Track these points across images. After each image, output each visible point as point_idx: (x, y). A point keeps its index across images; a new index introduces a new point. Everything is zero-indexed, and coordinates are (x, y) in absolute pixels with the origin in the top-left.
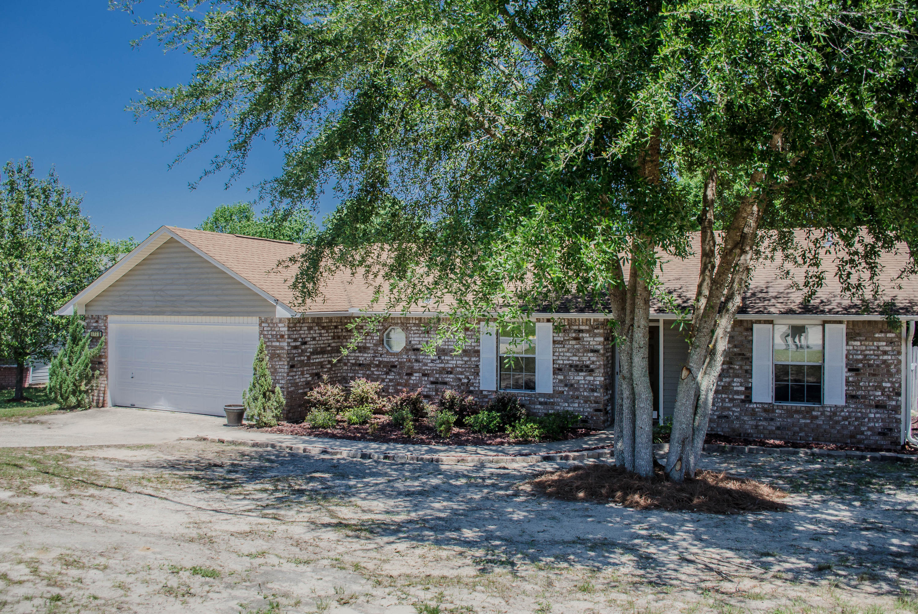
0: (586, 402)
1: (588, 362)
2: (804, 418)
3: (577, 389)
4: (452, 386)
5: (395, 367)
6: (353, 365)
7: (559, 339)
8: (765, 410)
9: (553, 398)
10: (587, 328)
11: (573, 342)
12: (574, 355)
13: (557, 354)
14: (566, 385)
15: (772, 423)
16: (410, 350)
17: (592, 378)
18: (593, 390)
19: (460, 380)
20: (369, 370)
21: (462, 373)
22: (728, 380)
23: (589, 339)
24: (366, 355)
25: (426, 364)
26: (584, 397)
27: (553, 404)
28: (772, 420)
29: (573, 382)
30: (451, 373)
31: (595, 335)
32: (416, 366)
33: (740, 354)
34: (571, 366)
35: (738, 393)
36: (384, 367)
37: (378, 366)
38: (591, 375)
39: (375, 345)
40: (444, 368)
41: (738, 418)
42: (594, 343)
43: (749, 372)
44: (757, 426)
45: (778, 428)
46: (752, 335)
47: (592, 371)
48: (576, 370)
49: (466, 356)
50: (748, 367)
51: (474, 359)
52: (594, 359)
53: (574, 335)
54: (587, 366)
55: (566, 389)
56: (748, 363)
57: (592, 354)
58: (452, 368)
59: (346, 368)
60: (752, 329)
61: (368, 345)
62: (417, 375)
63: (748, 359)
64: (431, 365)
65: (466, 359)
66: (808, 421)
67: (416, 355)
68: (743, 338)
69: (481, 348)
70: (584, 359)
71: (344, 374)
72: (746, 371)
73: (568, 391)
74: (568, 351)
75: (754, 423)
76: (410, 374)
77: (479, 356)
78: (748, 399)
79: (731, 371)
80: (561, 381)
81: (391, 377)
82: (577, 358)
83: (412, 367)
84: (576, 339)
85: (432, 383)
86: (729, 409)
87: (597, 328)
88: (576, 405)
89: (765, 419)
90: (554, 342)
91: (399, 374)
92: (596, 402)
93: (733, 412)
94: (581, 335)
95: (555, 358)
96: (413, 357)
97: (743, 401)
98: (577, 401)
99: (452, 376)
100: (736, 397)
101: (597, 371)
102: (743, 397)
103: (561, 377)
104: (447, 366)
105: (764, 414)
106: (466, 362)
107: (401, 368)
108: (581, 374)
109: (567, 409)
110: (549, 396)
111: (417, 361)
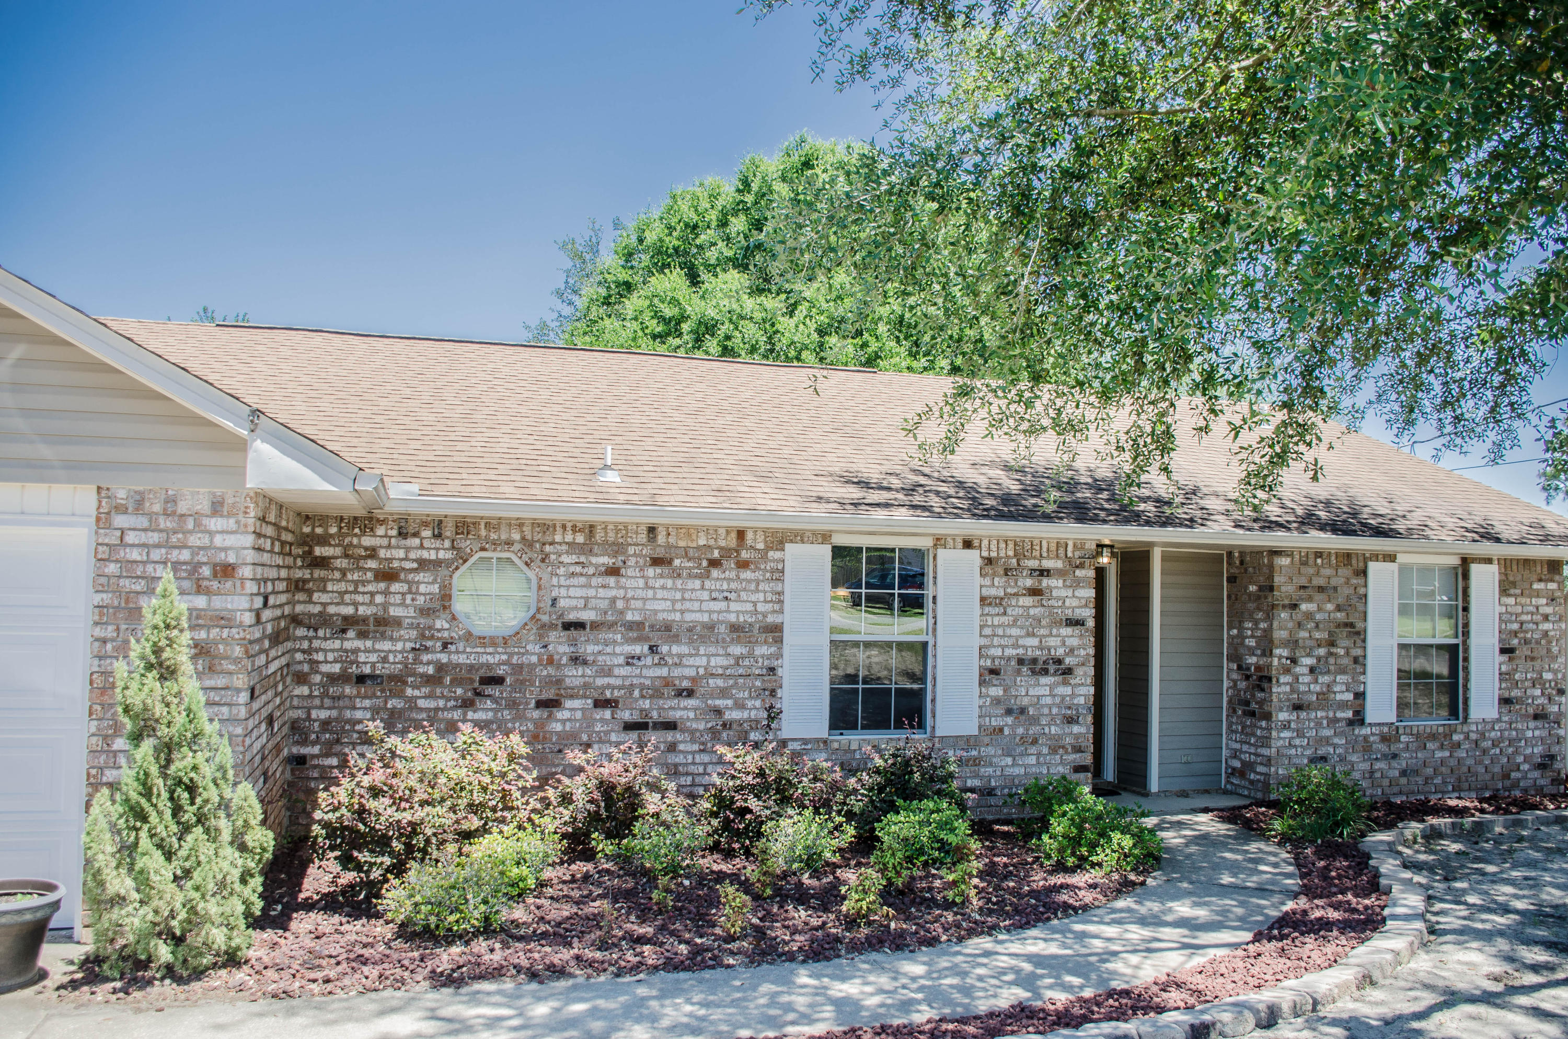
0: (1054, 750)
1: (1060, 652)
2: (1442, 747)
3: (1035, 720)
4: (692, 732)
5: (499, 681)
6: (333, 679)
7: (993, 592)
8: (1385, 739)
9: (975, 747)
10: (1059, 564)
11: (1028, 601)
12: (1028, 635)
13: (988, 631)
14: (1009, 712)
15: (1394, 764)
16: (552, 626)
17: (1068, 690)
18: (1070, 720)
19: (718, 712)
20: (400, 695)
21: (724, 693)
22: (1325, 679)
23: (1063, 593)
24: (386, 645)
25: (607, 671)
26: (1051, 737)
27: (976, 762)
28: (1395, 756)
29: (1025, 701)
30: (690, 693)
31: (1077, 584)
32: (574, 676)
33: (1346, 625)
34: (1021, 662)
35: (1343, 705)
36: (456, 682)
37: (429, 680)
38: (1065, 683)
39: (425, 612)
40: (667, 682)
41: (1342, 759)
42: (1075, 603)
43: (1359, 661)
44: (1372, 772)
45: (1404, 773)
46: (1366, 586)
47: (1068, 671)
48: (1034, 672)
49: (738, 641)
50: (1358, 652)
51: (762, 650)
52: (1073, 642)
53: (1029, 582)
54: (1059, 661)
55: (1009, 720)
56: (1359, 643)
57: (1068, 631)
58: (693, 680)
59: (305, 690)
60: (1364, 573)
61: (394, 612)
62: (577, 703)
63: (1358, 633)
64: (624, 671)
65: (737, 650)
66: (1447, 754)
67: (573, 643)
68: (1352, 591)
69: (787, 620)
70: (1052, 642)
71: (300, 714)
72: (1356, 660)
73: (1013, 727)
74: (1014, 624)
75: (1365, 766)
76: (550, 704)
77: (779, 641)
78: (1358, 719)
79: (1332, 660)
80: (997, 701)
81: (481, 716)
82: (1034, 642)
83: (559, 682)
84: (1035, 592)
85: (629, 727)
86: (1327, 741)
87: (1081, 566)
88: (1032, 760)
89: (1385, 756)
90: (983, 599)
91: (513, 704)
92: (1078, 750)
93: (1335, 746)
94: (1045, 582)
95: (984, 641)
96: (564, 649)
97: (1350, 723)
98: (1033, 750)
99: (691, 702)
100: (1340, 715)
101: (1079, 671)
102: (1349, 714)
103: (996, 691)
104: (677, 672)
105: (1383, 747)
106: (738, 659)
107: (521, 684)
108: (1044, 680)
109: (1009, 771)
110: (969, 742)
111: (576, 660)
